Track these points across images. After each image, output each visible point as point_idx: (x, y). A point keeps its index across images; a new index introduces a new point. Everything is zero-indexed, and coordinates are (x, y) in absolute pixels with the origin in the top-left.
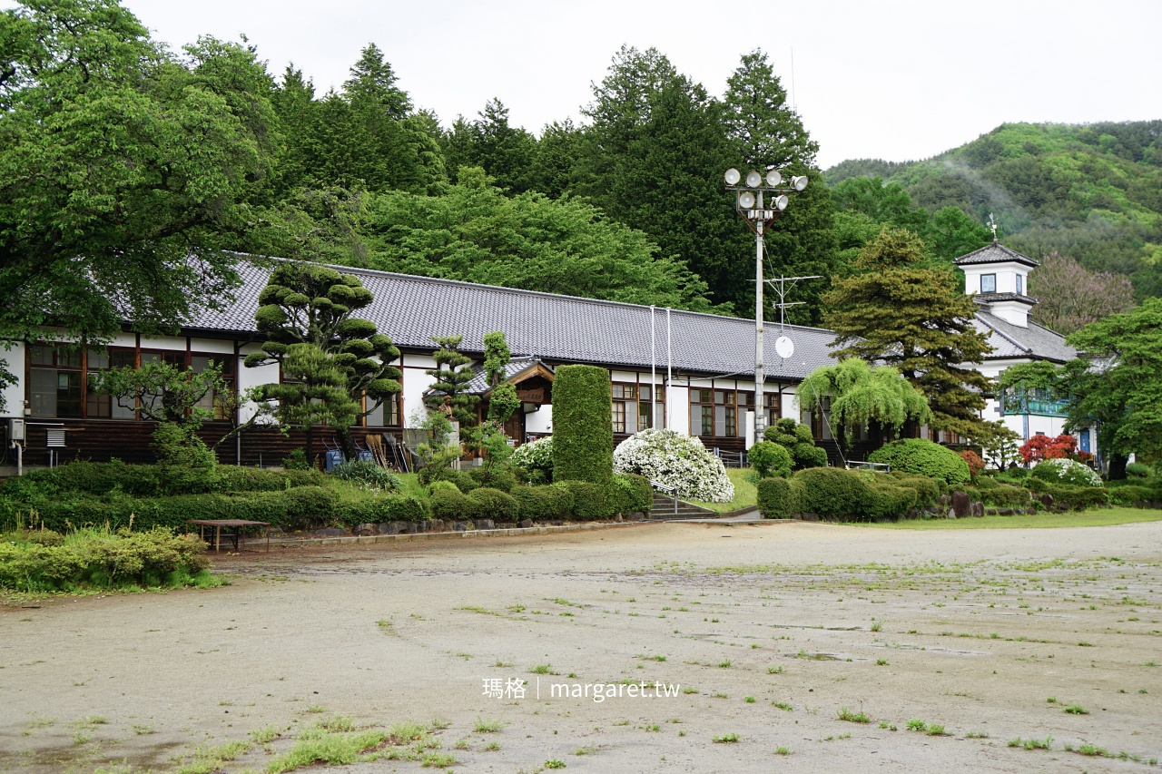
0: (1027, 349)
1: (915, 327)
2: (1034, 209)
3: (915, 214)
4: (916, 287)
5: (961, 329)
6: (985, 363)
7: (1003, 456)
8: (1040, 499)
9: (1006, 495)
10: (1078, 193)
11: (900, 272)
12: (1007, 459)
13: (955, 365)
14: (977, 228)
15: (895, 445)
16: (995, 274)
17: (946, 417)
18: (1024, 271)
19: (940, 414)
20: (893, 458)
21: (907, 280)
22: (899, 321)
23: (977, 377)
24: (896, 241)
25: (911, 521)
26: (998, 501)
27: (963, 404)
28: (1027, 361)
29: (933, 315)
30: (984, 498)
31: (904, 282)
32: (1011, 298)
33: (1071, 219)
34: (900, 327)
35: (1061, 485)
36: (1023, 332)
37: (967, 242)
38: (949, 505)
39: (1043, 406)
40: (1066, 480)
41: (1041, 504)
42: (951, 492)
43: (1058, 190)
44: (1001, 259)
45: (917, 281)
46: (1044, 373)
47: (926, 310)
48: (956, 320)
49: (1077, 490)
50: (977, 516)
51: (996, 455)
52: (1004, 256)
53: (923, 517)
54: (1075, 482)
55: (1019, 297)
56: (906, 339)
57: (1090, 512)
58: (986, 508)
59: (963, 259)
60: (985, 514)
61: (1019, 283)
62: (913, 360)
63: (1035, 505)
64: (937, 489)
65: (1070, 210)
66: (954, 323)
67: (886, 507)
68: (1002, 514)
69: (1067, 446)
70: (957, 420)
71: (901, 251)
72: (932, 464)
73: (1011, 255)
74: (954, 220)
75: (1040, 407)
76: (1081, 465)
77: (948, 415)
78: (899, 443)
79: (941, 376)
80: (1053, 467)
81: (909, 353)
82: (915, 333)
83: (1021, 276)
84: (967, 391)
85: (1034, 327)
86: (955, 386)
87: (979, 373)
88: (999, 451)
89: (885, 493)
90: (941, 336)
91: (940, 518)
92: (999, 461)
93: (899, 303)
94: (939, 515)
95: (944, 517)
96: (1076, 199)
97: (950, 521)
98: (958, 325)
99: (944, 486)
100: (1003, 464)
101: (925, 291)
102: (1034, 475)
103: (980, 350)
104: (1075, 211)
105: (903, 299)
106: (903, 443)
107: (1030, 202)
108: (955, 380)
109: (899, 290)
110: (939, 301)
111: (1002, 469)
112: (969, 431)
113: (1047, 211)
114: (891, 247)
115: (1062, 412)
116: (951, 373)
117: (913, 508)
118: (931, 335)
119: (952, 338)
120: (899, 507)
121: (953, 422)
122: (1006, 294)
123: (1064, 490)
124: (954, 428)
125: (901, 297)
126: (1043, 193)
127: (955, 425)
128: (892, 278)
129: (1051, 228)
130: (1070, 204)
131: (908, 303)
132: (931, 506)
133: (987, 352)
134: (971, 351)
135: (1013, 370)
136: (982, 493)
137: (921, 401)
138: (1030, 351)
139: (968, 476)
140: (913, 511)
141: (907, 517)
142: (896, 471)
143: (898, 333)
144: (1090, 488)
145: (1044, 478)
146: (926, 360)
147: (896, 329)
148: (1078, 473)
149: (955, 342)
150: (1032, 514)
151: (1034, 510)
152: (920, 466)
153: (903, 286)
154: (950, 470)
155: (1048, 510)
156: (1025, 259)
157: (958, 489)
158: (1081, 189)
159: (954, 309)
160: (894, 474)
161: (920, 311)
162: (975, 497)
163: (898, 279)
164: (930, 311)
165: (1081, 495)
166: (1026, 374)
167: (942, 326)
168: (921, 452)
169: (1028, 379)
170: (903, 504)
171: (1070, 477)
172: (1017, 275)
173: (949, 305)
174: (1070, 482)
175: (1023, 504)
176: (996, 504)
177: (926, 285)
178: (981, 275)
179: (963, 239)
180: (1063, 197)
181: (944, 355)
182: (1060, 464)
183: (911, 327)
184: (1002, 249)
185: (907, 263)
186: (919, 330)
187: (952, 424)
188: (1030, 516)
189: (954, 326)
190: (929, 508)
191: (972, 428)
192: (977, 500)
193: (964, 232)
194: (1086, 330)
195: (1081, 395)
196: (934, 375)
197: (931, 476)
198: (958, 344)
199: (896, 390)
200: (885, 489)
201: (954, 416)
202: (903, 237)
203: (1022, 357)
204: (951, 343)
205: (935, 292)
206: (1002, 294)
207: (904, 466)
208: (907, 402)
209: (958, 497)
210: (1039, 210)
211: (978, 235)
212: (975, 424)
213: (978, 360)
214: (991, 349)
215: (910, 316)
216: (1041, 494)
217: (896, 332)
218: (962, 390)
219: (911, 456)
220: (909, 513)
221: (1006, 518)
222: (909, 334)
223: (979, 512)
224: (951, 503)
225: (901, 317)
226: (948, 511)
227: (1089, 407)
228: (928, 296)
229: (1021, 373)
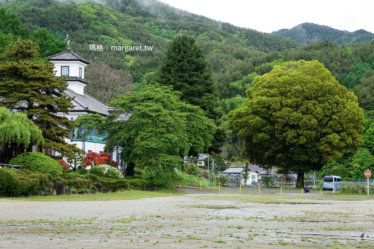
0: (85, 107)
1: (35, 93)
2: (72, 32)
3: (23, 30)
4: (36, 71)
5: (58, 95)
6: (70, 113)
7: (75, 162)
8: (95, 186)
9: (81, 183)
10: (94, 26)
11: (27, 63)
12: (78, 164)
13: (55, 114)
14: (56, 41)
15: (24, 155)
16: (68, 67)
17: (50, 141)
18: (83, 66)
19: (47, 139)
20: (23, 162)
21: (31, 67)
22: (27, 89)
23: (65, 121)
24: (25, 45)
25: (34, 197)
26: (77, 186)
27: (58, 135)
28: (86, 113)
29: (45, 86)
30: (70, 184)
31: (30, 68)
32: (76, 79)
33: (91, 39)
34: (27, 92)
35: (104, 178)
36: (83, 98)
37: (50, 48)
38: (53, 188)
39: (92, 137)
40: (107, 176)
41: (96, 188)
42: (54, 181)
43: (85, 23)
44: (72, 59)
45: (36, 68)
46: (97, 120)
47: (41, 84)
48: (56, 90)
49: (113, 181)
50: (67, 194)
51: (72, 162)
52: (74, 58)
53: (41, 195)
54: (111, 177)
55: (81, 80)
56: (30, 99)
57: (120, 192)
58: (71, 190)
59: (52, 57)
60: (71, 193)
61: (80, 72)
62: (34, 110)
63: (93, 188)
64: (48, 179)
65: (90, 35)
66: (54, 91)
67: (23, 189)
68: (79, 193)
69: (107, 158)
70: (55, 143)
71: (28, 51)
72: (44, 166)
73: (77, 57)
74: (44, 36)
75: (90, 137)
76: (114, 168)
77: (51, 140)
78: (26, 154)
79: (48, 119)
80: (101, 169)
81: (31, 107)
82: (35, 96)
83: (81, 68)
84: (61, 128)
85: (87, 96)
86: (54, 125)
87: (67, 119)
88: (73, 160)
89: (23, 181)
90: (49, 98)
91: (49, 195)
92: (73, 165)
93: (27, 79)
94: (48, 193)
95: (51, 195)
96: (93, 29)
97: (54, 196)
98: (57, 92)
99: (51, 178)
100: (75, 166)
101: (41, 73)
102: (91, 173)
103: (68, 106)
104: (93, 35)
105: (29, 77)
106: (28, 154)
107: (70, 28)
108: (55, 122)
109: (27, 72)
110: (48, 79)
111: (74, 169)
112: (62, 149)
113: (78, 34)
114: (23, 48)
115: (103, 140)
116: (52, 117)
117: (36, 190)
118: (44, 97)
119: (54, 99)
120: (29, 189)
121: (54, 144)
122: (74, 77)
123: (107, 181)
124: (54, 147)
125: (28, 76)
126: (76, 25)
127: (55, 146)
128: (23, 65)
129: (80, 43)
130: (90, 31)
131: (31, 79)
132: (44, 189)
133: (71, 108)
134: (64, 107)
135: (82, 118)
136: (68, 182)
137: (39, 132)
138: (87, 108)
139: (62, 173)
140: (36, 191)
141: (33, 195)
142: (24, 169)
143: (26, 95)
144: (119, 180)
145: (96, 174)
146: (41, 110)
147: (24, 93)
148: (113, 172)
149: (56, 101)
150: (93, 193)
151: (93, 191)
152: (37, 167)
153: (29, 70)
154: (53, 170)
155: (100, 191)
156: (84, 60)
157: (58, 180)
158: (96, 24)
159: (56, 84)
160: (24, 171)
161: (38, 84)
162: (65, 184)
163: (27, 66)
164: (43, 84)
165: (115, 183)
166: (88, 120)
167: (48, 93)
168: (38, 160)
169: (90, 123)
170: (32, 187)
171: (109, 174)
172: (80, 68)
173: (53, 82)
174: (109, 177)
175: (88, 188)
176: (76, 188)
177: (41, 70)
178: (62, 67)
179: (48, 46)
180: (87, 27)
181: (48, 108)
182: (104, 167)
183: (33, 92)
184: (72, 54)
185: (31, 58)
186: (37, 94)
187: (53, 145)
188: (92, 194)
189: (54, 93)
190: (43, 189)
191: (63, 148)
192: (66, 186)
193: (49, 42)
194: (119, 99)
195: (115, 132)
196: (44, 118)
197: (43, 173)
198: (58, 103)
199: (26, 125)
200: (23, 179)
201: (54, 141)
202: (30, 44)
203: (83, 111)
204: (54, 102)
205: (46, 75)
206: (72, 77)
207: (29, 167)
208: (31, 132)
209: (58, 184)
210: (74, 33)
211: (56, 45)
212: (64, 145)
213: (66, 112)
214: (74, 106)
215: (32, 86)
216: (96, 183)
217: (25, 95)
218: (58, 127)
219: (33, 161)
220: (34, 192)
221: (81, 195)
222: (32, 96)
223: (68, 192)
224: (54, 187)
225: (27, 87)
226: (53, 191)
227: (119, 139)
228: (43, 76)
229: (85, 119)
